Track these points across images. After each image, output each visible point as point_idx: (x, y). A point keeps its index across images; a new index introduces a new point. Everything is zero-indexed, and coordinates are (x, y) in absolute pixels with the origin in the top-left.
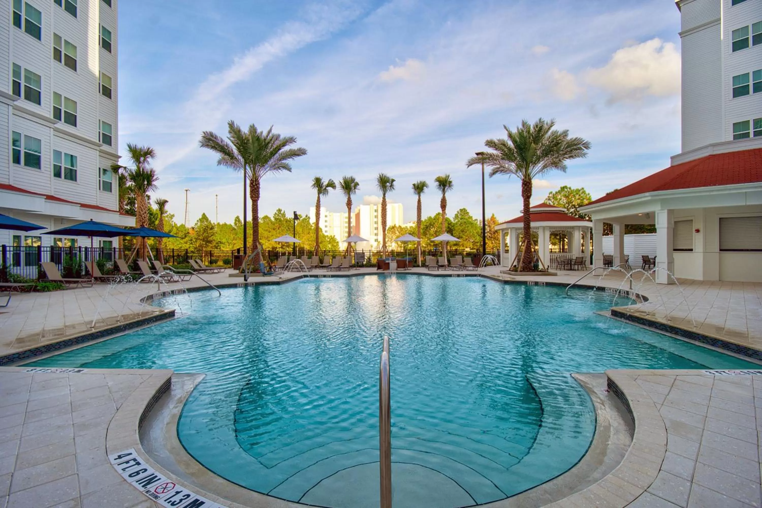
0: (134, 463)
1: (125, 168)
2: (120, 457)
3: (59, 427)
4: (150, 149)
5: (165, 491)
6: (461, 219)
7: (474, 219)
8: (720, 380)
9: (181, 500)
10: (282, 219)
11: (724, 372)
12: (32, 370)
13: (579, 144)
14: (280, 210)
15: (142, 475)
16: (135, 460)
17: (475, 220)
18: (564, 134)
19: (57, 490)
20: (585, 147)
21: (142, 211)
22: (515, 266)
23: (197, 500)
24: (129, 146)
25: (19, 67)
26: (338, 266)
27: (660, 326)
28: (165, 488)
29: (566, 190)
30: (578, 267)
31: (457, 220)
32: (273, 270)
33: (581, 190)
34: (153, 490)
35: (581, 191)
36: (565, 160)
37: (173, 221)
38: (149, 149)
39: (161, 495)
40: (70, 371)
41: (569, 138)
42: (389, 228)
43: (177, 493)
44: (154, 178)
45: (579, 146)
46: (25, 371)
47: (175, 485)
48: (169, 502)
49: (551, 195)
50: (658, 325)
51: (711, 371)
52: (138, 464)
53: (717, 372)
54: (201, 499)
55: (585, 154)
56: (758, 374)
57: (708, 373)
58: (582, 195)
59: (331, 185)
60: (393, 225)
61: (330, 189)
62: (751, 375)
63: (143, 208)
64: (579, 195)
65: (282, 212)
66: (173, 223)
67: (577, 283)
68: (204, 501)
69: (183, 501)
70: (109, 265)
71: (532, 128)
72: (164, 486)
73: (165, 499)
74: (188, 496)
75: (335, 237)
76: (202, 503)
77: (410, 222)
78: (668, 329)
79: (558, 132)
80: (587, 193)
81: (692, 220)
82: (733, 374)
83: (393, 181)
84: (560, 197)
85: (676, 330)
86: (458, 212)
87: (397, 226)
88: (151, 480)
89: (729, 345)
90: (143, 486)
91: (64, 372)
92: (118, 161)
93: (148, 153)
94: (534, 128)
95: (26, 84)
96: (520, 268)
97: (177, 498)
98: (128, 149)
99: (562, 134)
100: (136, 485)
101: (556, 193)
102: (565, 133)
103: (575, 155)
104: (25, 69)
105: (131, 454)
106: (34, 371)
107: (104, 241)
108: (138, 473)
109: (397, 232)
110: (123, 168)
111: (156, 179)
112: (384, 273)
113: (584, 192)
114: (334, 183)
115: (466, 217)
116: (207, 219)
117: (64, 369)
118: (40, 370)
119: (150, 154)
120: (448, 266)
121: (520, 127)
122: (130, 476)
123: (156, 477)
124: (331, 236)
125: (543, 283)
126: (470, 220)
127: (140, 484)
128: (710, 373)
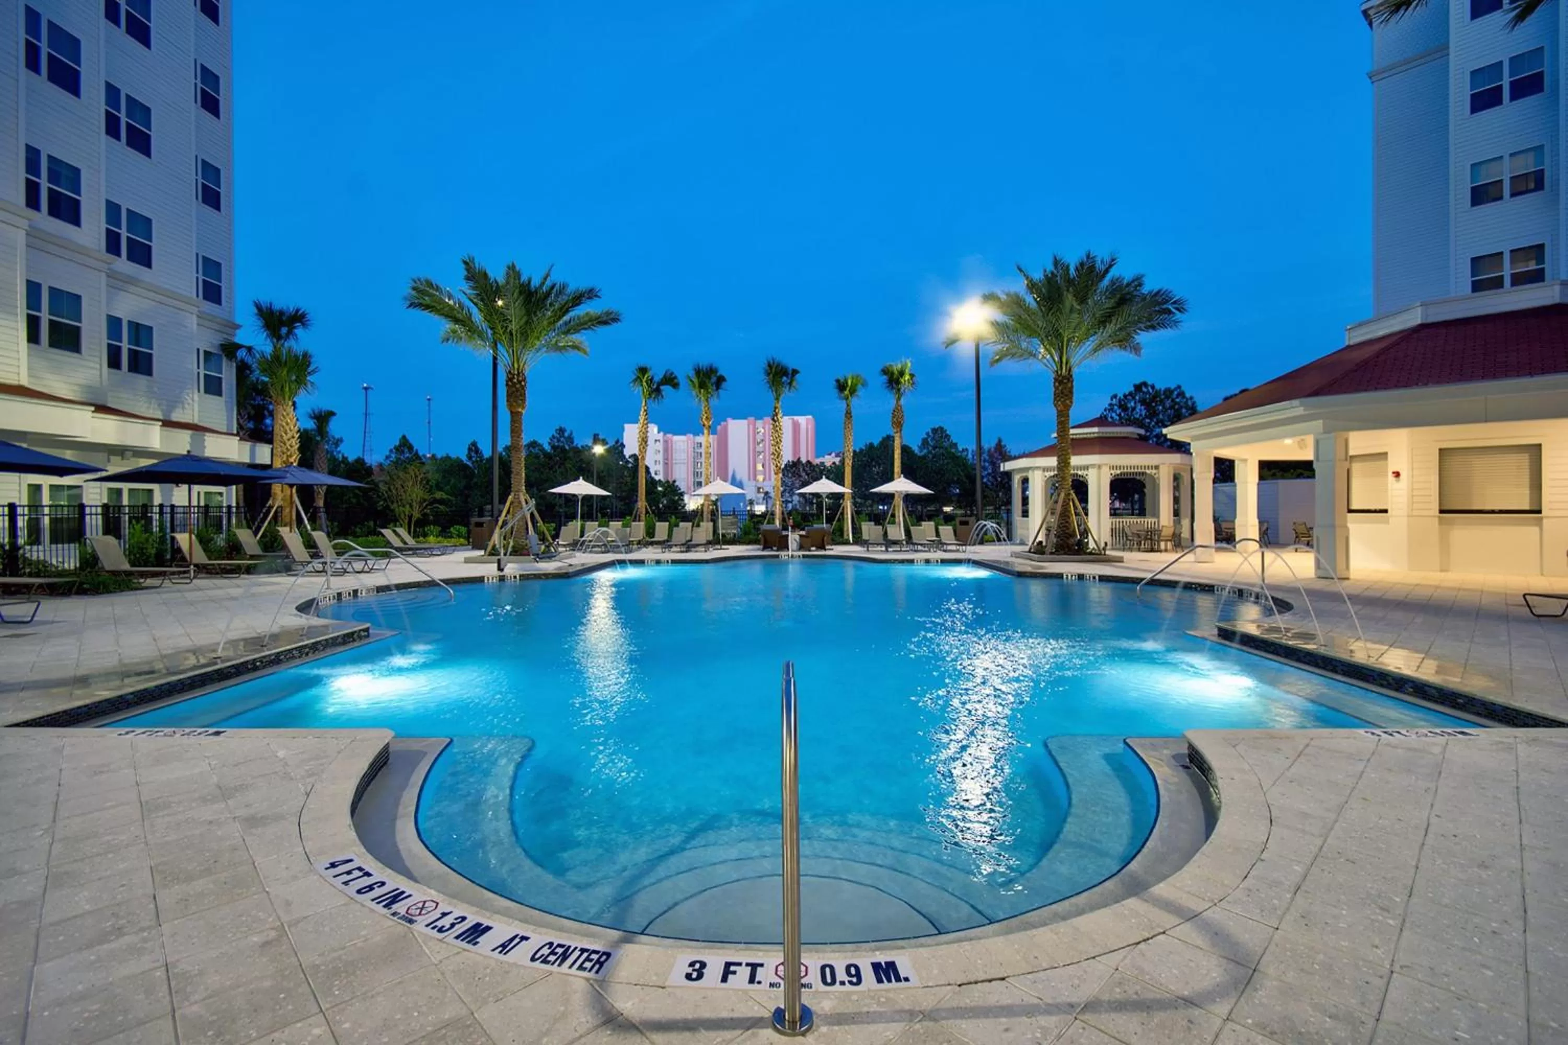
0: (361, 874)
1: (250, 349)
2: (333, 865)
3: (211, 822)
4: (300, 312)
5: (423, 912)
6: (934, 448)
7: (960, 449)
8: (1388, 745)
9: (453, 925)
10: (567, 447)
11: (1398, 732)
12: (127, 733)
13: (1165, 303)
14: (561, 431)
15: (377, 892)
16: (360, 869)
17: (963, 450)
18: (1136, 283)
19: (240, 916)
20: (1178, 309)
21: (286, 433)
22: (1041, 543)
23: (478, 925)
24: (258, 307)
25: (38, 152)
26: (684, 542)
27: (1305, 657)
28: (422, 909)
29: (1144, 389)
30: (1166, 546)
31: (925, 451)
32: (553, 550)
33: (1176, 389)
34: (403, 911)
35: (1176, 393)
36: (1139, 334)
37: (339, 452)
38: (297, 311)
39: (419, 918)
40: (199, 734)
41: (1146, 289)
42: (786, 465)
43: (444, 915)
44: (310, 369)
45: (1165, 306)
46: (116, 735)
47: (437, 904)
48: (433, 928)
49: (1114, 401)
50: (1302, 655)
51: (1377, 731)
52: (368, 874)
53: (1385, 732)
54: (486, 923)
55: (1176, 322)
56: (1460, 736)
57: (1369, 735)
58: (1178, 400)
59: (670, 380)
60: (795, 460)
61: (666, 389)
62: (1447, 737)
63: (287, 428)
64: (1173, 400)
65: (566, 434)
66: (340, 456)
67: (1158, 577)
68: (490, 925)
69: (457, 926)
70: (220, 540)
71: (1072, 271)
72: (420, 905)
73: (427, 923)
74: (464, 919)
75: (677, 483)
76: (488, 928)
77: (830, 454)
78: (1319, 661)
79: (1123, 279)
80: (1188, 395)
81: (1386, 454)
82: (1414, 736)
83: (795, 372)
84: (1132, 404)
85: (1334, 663)
86: (928, 434)
87: (804, 460)
88: (396, 897)
89: (1426, 688)
90: (385, 906)
91: (188, 734)
92: (234, 335)
93: (298, 318)
94: (1077, 269)
95: (51, 186)
96: (1049, 546)
97: (446, 922)
98: (256, 311)
99: (1133, 281)
100: (373, 905)
101: (1125, 396)
102: (1138, 281)
103: (1158, 324)
104: (49, 157)
105: (351, 861)
106: (131, 735)
107: (206, 493)
108: (371, 888)
109: (803, 474)
110: (243, 349)
111: (314, 371)
112: (777, 556)
113: (1182, 394)
114: (675, 378)
115: (946, 444)
116: (411, 448)
117: (187, 730)
118: (144, 733)
119: (300, 321)
120: (907, 543)
121: (1050, 267)
122: (359, 892)
123: (403, 892)
124: (668, 482)
125: (1094, 578)
126: (953, 451)
127: (378, 903)
128: (1373, 734)
